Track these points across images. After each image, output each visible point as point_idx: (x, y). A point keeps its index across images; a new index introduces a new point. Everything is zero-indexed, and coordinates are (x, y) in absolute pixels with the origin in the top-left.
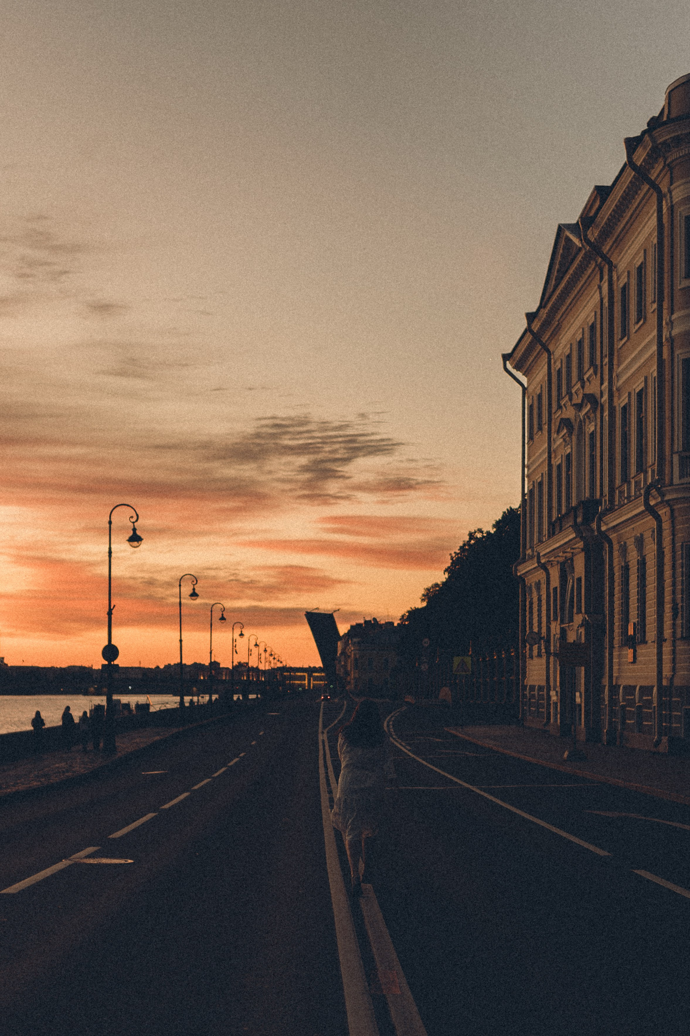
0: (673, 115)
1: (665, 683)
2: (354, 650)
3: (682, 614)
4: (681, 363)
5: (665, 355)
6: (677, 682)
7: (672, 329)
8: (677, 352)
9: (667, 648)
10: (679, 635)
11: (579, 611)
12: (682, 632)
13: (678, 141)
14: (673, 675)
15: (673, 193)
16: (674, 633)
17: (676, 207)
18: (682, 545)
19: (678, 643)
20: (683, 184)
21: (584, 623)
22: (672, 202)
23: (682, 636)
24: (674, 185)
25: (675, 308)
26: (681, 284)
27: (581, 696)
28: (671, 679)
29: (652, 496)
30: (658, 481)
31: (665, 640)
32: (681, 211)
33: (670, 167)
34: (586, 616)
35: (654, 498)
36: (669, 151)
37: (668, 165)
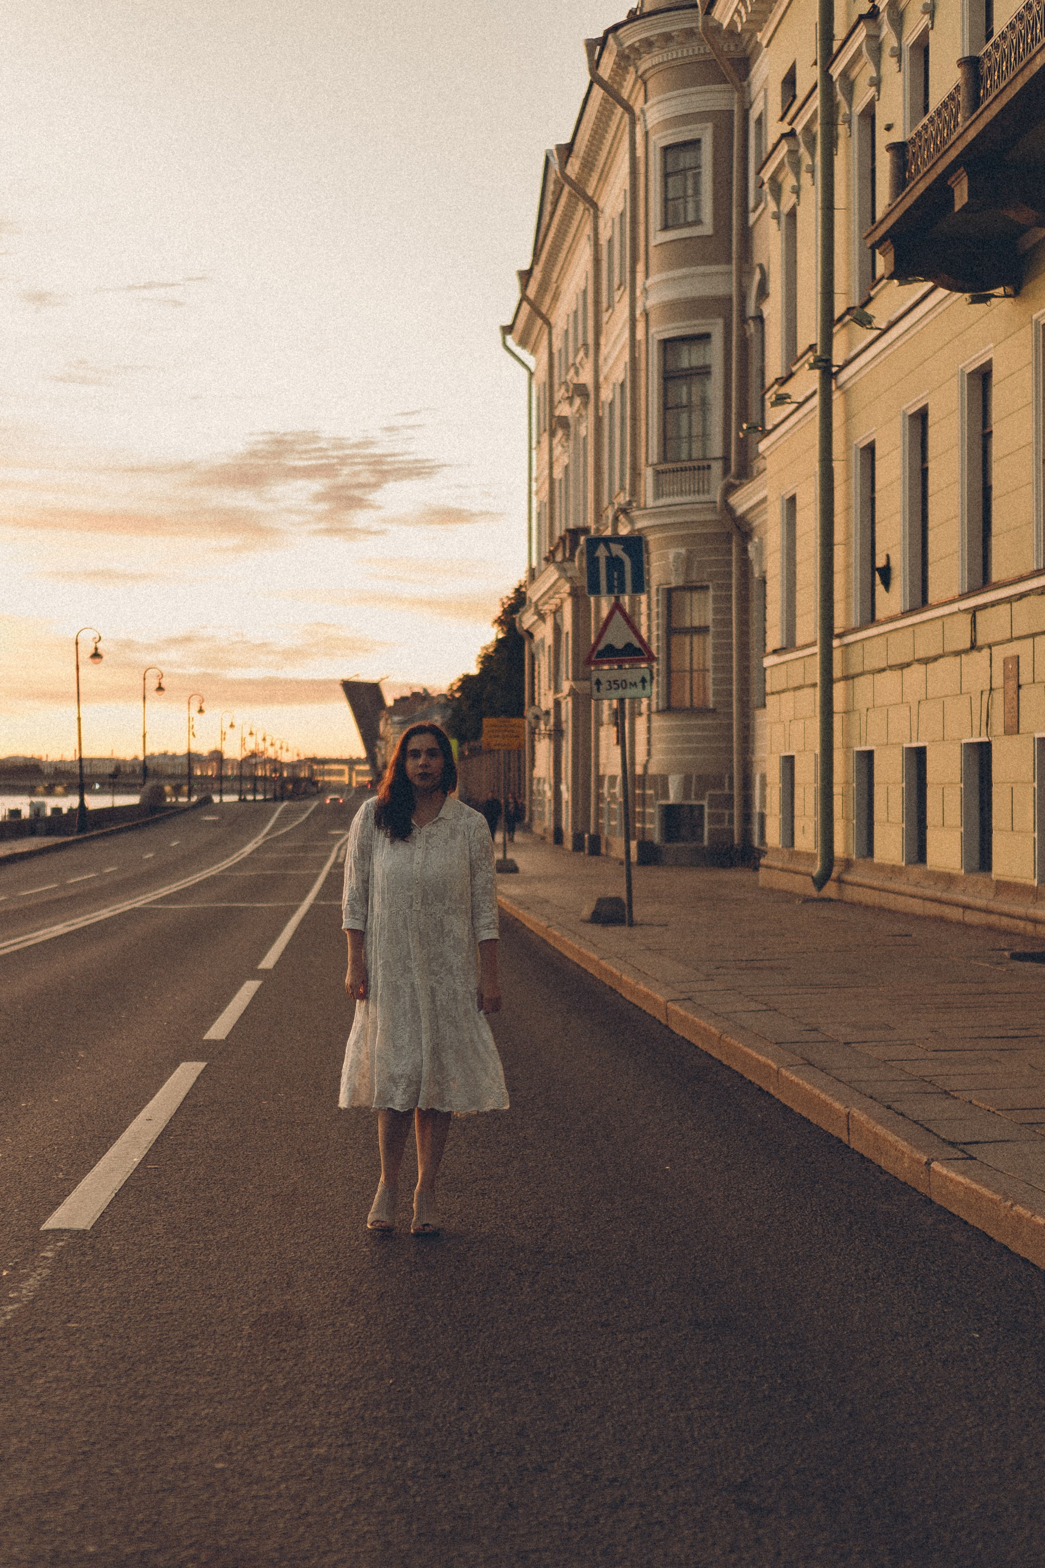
0: (645, 10)
1: (639, 770)
2: (393, 733)
3: (658, 681)
4: (656, 343)
5: (640, 335)
6: (653, 770)
7: (647, 298)
8: (652, 330)
9: (641, 724)
10: (654, 708)
11: (568, 679)
12: (657, 703)
13: (648, 43)
14: (648, 761)
15: (648, 115)
16: (649, 705)
17: (650, 133)
18: (658, 590)
19: (654, 717)
20: (659, 102)
21: (573, 693)
22: (646, 127)
23: (657, 707)
24: (649, 104)
25: (651, 271)
26: (658, 237)
27: (568, 791)
28: (645, 767)
29: (623, 524)
30: (630, 503)
31: (640, 714)
32: (660, 140)
33: (643, 79)
34: (572, 683)
35: (625, 527)
36: (640, 59)
37: (641, 77)
